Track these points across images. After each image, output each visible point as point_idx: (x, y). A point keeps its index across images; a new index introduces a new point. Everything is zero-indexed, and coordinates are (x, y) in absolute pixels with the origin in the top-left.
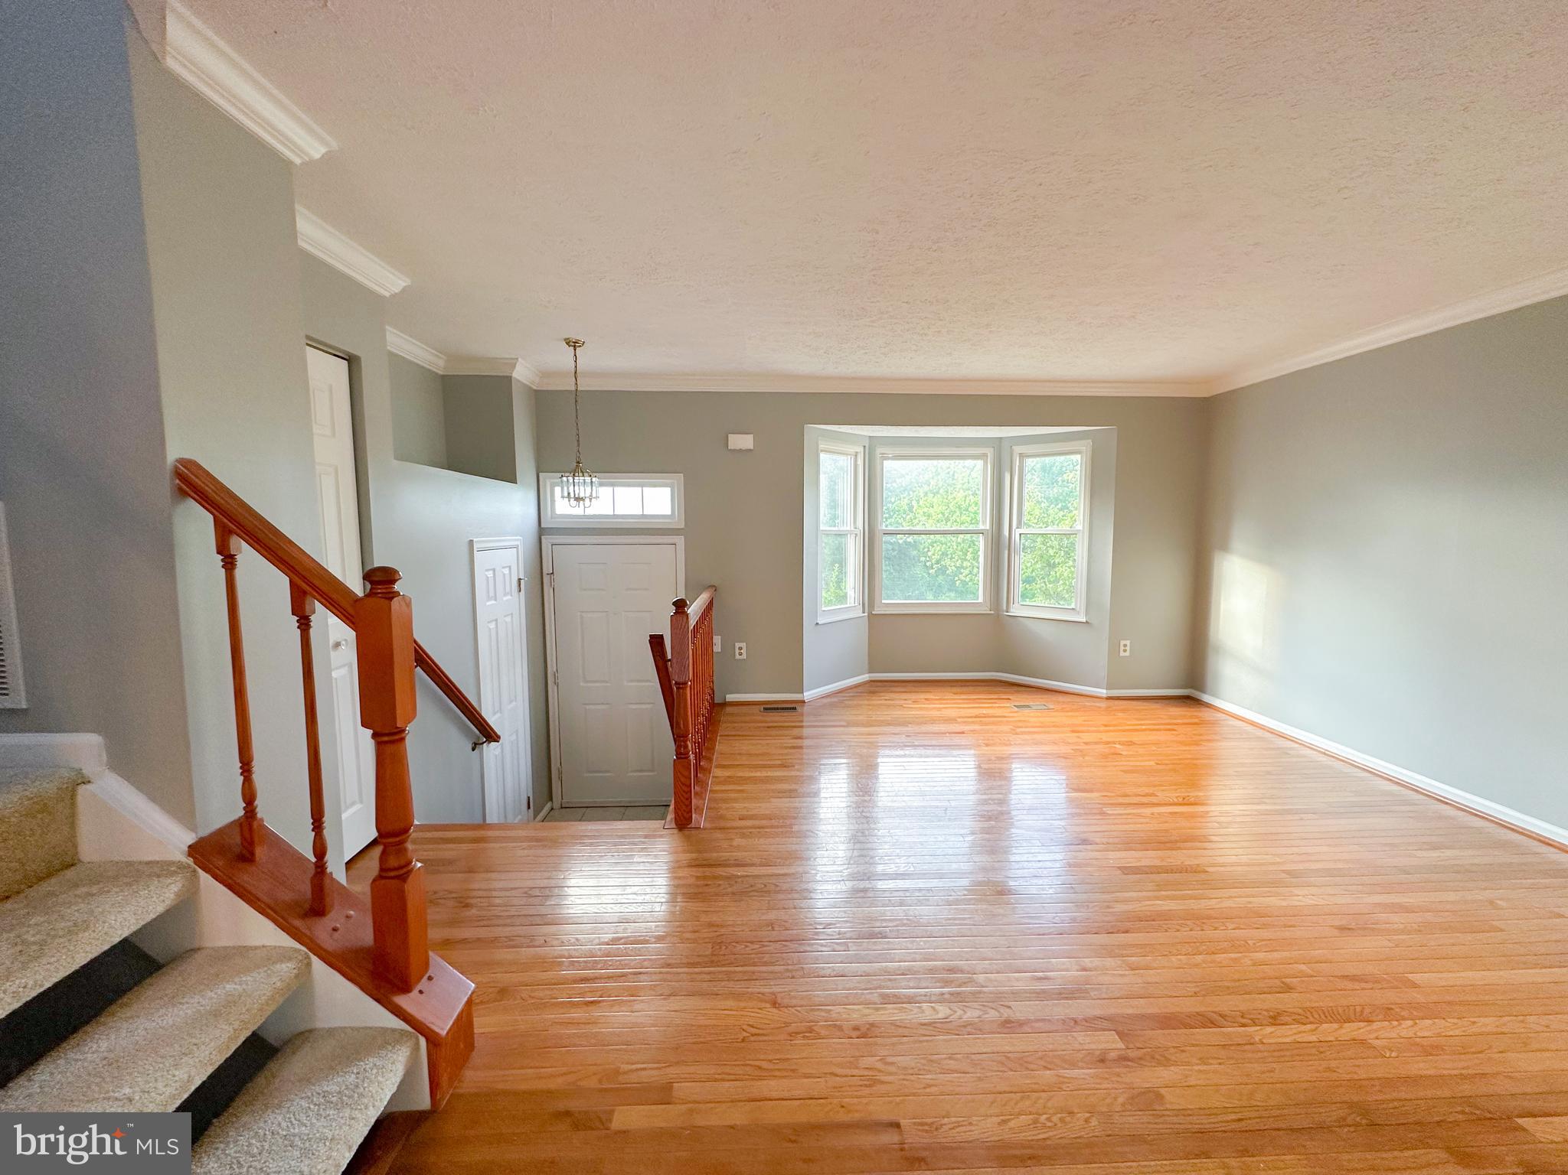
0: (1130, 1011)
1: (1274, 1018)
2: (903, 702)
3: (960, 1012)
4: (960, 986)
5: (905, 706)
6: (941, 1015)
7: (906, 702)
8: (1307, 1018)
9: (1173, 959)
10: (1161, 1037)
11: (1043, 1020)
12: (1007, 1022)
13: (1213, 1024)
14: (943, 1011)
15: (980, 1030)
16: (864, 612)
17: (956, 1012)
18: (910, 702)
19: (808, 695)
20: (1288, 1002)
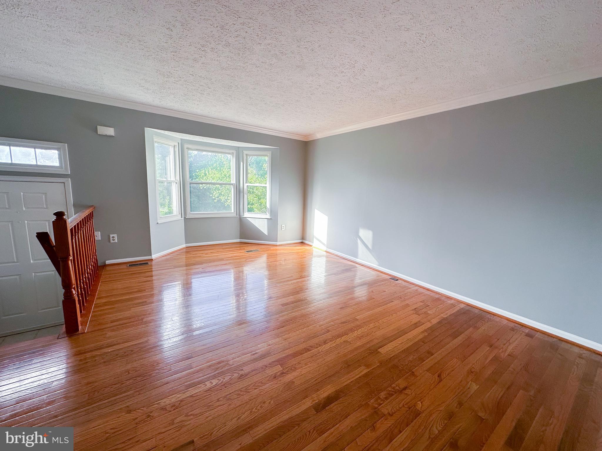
0: (284, 355)
2: (202, 254)
3: (222, 380)
4: (222, 368)
5: (202, 256)
6: (214, 384)
8: (333, 339)
9: (297, 332)
10: (293, 362)
11: (255, 370)
12: (242, 375)
13: (309, 350)
14: (215, 382)
15: (231, 384)
16: (182, 217)
17: (220, 380)
18: (204, 254)
19: (154, 256)
20: (328, 336)
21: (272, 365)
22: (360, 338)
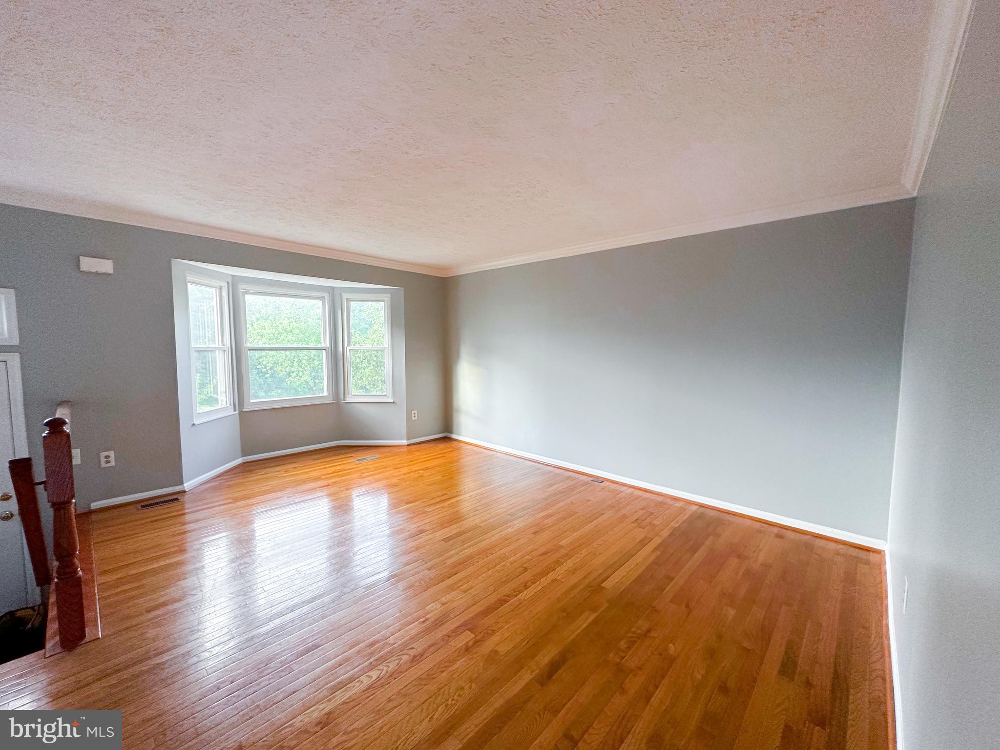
0: (471, 615)
1: (525, 586)
2: (278, 473)
3: (385, 668)
4: (380, 652)
5: (279, 476)
6: (374, 678)
7: (280, 473)
8: (536, 579)
9: (480, 578)
10: (488, 621)
11: (433, 645)
12: (415, 657)
13: (506, 601)
14: (374, 674)
15: (401, 672)
16: (235, 410)
17: (383, 670)
18: (282, 472)
19: (187, 485)
20: (528, 576)
21: (457, 632)
22: (574, 571)
